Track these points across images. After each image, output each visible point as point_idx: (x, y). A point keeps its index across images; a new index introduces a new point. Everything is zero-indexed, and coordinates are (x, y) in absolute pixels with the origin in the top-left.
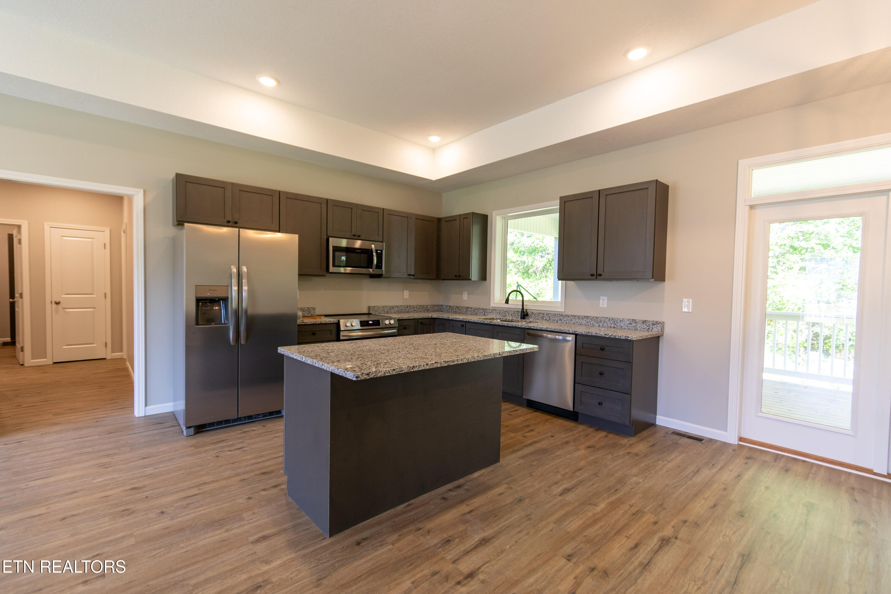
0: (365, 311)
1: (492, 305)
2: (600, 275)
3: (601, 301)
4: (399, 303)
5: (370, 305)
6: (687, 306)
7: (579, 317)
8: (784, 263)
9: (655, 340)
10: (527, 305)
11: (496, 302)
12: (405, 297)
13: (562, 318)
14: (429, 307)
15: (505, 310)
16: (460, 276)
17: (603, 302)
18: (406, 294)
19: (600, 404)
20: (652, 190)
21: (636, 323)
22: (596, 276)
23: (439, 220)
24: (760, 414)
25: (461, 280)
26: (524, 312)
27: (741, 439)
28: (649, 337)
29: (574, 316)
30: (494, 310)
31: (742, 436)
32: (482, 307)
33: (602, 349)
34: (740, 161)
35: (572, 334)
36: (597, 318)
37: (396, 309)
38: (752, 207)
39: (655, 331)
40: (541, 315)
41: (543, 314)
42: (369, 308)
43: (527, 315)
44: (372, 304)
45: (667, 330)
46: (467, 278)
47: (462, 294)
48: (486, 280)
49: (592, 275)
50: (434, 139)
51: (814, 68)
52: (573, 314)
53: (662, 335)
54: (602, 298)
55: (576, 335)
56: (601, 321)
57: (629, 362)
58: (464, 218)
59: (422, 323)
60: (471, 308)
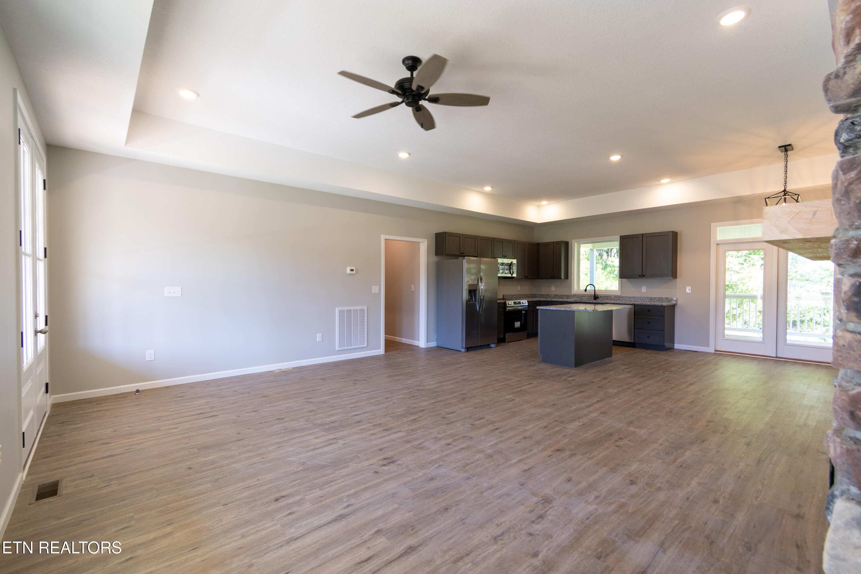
0: (502, 298)
1: (573, 293)
2: (644, 276)
3: (642, 289)
4: (516, 293)
5: (504, 294)
6: (688, 290)
7: (630, 297)
8: (749, 261)
9: (674, 306)
10: (597, 292)
11: (575, 291)
12: (518, 289)
13: (619, 298)
14: (529, 295)
15: (582, 295)
16: (554, 277)
17: (644, 289)
18: (519, 288)
19: (648, 337)
20: (671, 235)
21: (662, 299)
22: (642, 276)
23: (538, 244)
24: (724, 338)
25: (554, 279)
26: (596, 296)
27: (716, 351)
28: (669, 305)
29: (627, 297)
30: (574, 296)
31: (716, 349)
32: (565, 294)
33: (649, 311)
34: (712, 224)
35: (632, 304)
36: (640, 297)
37: (515, 296)
38: (717, 244)
39: (674, 302)
40: (606, 297)
41: (608, 297)
42: (503, 295)
43: (598, 297)
44: (505, 294)
45: (679, 302)
46: (560, 278)
47: (551, 287)
48: (568, 279)
49: (640, 276)
50: (544, 203)
51: (739, 195)
52: (626, 296)
53: (676, 304)
54: (643, 287)
55: (634, 305)
56: (643, 299)
57: (663, 316)
58: (556, 244)
59: (536, 303)
60: (558, 295)
